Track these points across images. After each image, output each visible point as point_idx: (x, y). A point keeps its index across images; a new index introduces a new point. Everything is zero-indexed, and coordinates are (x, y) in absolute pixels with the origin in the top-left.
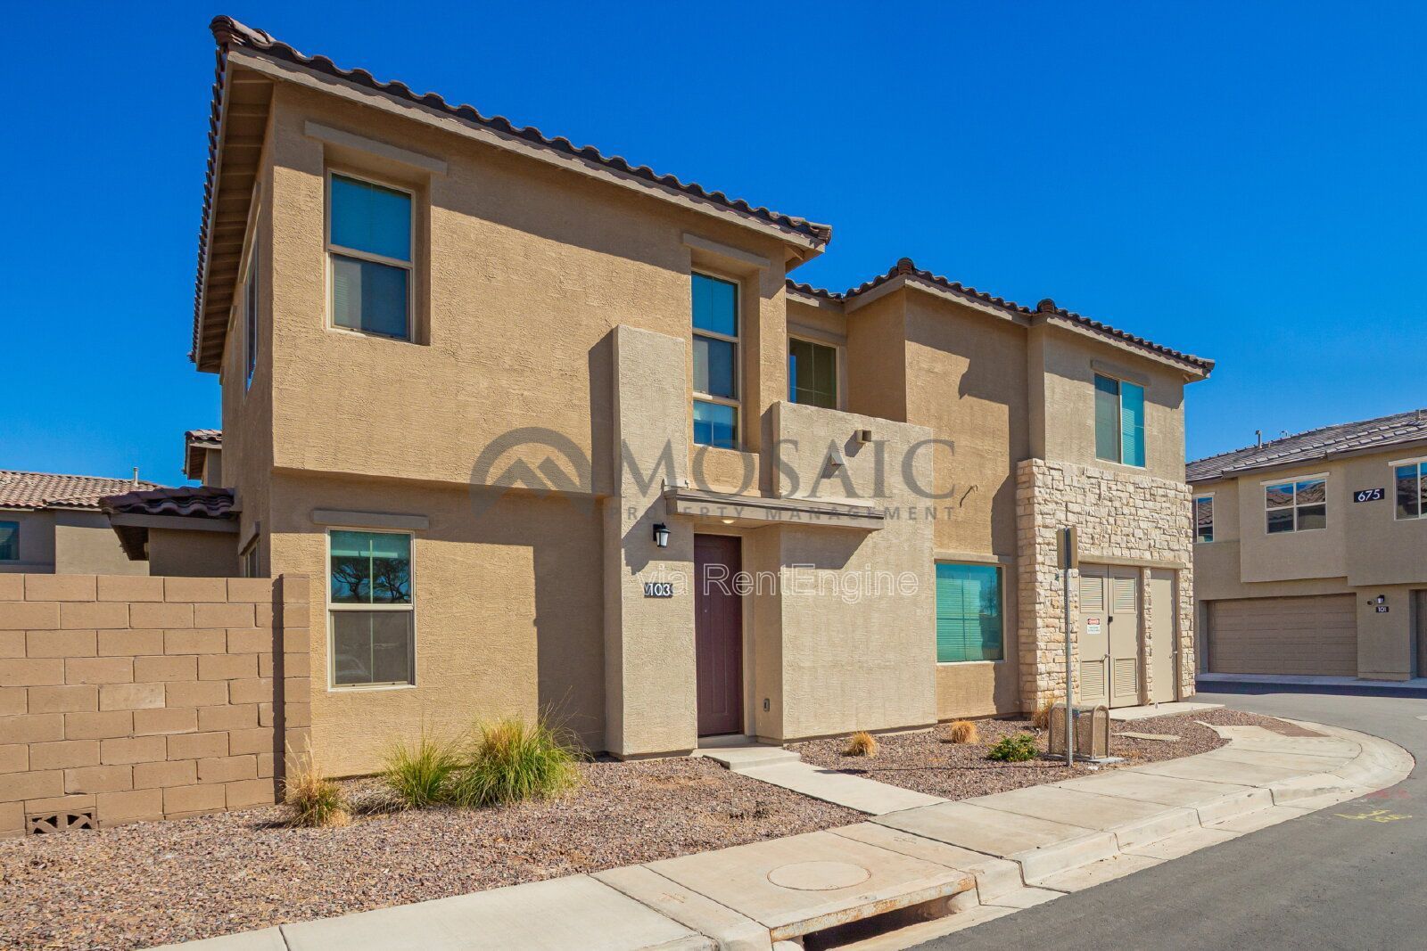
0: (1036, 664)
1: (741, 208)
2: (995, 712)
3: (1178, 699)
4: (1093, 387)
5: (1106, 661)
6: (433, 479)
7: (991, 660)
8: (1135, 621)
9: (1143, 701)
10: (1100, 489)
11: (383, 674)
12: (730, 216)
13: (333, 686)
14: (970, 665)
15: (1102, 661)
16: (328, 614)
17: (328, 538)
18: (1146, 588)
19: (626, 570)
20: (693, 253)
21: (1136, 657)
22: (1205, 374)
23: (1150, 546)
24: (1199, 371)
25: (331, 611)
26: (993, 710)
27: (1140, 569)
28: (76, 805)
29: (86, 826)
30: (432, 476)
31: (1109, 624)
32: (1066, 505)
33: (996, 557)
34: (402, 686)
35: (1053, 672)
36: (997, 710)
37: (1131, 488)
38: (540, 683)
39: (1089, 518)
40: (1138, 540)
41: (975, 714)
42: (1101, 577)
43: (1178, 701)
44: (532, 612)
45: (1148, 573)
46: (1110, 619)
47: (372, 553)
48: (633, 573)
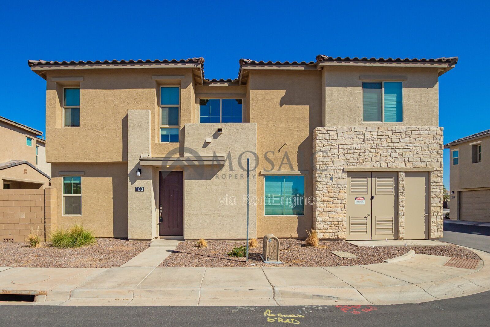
0: (316, 217)
1: (165, 62)
2: (297, 236)
3: (428, 238)
4: (361, 88)
5: (369, 218)
6: (80, 162)
7: (297, 215)
8: (393, 198)
9: (397, 238)
10: (364, 136)
11: (75, 213)
12: (163, 66)
13: (64, 215)
14: (284, 217)
15: (366, 217)
16: (63, 197)
17: (63, 178)
18: (400, 182)
19: (129, 183)
20: (157, 81)
21: (393, 216)
22: (450, 65)
23: (404, 161)
24: (446, 65)
25: (64, 196)
26: (296, 235)
27: (398, 173)
28: (10, 237)
29: (12, 242)
30: (80, 161)
31: (372, 200)
32: (339, 146)
33: (299, 172)
34: (79, 215)
35: (327, 221)
36: (298, 235)
37: (390, 133)
38: (114, 216)
39: (355, 151)
40: (394, 158)
41: (285, 236)
42: (366, 178)
43: (429, 240)
44: (112, 196)
45: (402, 175)
46: (372, 198)
47: (73, 182)
48: (132, 184)
